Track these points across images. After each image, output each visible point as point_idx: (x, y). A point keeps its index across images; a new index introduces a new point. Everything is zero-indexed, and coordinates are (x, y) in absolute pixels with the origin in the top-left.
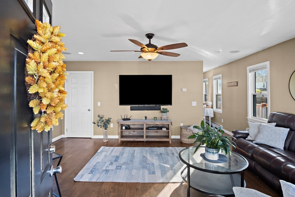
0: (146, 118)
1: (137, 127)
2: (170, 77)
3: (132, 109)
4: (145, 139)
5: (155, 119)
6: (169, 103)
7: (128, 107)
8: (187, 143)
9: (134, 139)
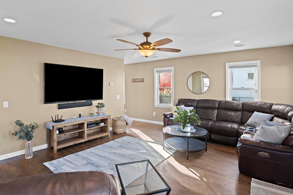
0: (80, 115)
1: (68, 129)
2: (101, 71)
3: (60, 107)
4: (86, 139)
5: (92, 115)
6: (100, 97)
7: (55, 105)
8: (122, 132)
9: (74, 142)
